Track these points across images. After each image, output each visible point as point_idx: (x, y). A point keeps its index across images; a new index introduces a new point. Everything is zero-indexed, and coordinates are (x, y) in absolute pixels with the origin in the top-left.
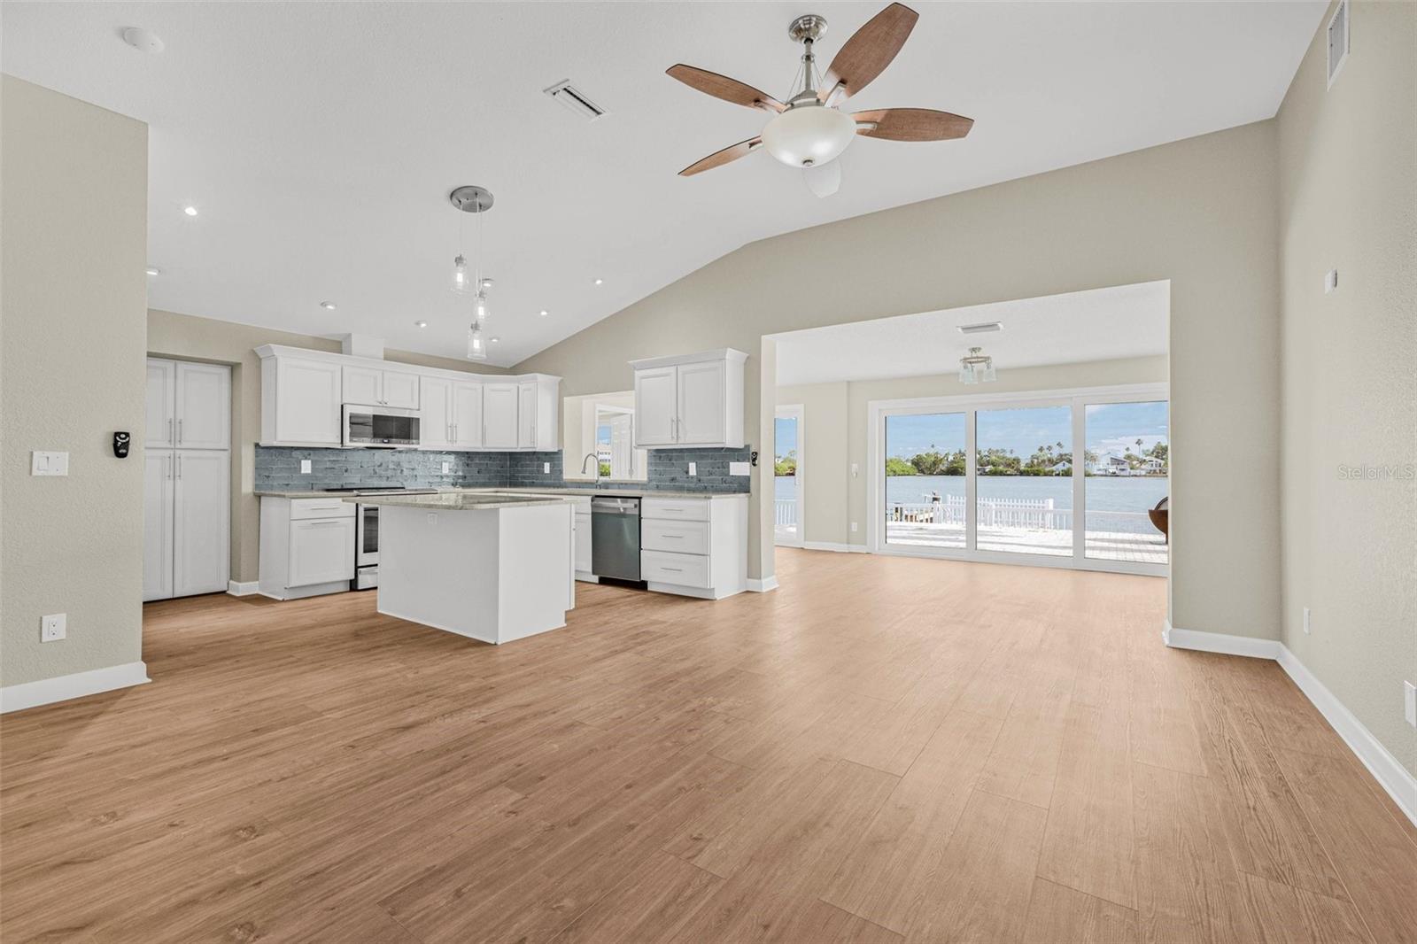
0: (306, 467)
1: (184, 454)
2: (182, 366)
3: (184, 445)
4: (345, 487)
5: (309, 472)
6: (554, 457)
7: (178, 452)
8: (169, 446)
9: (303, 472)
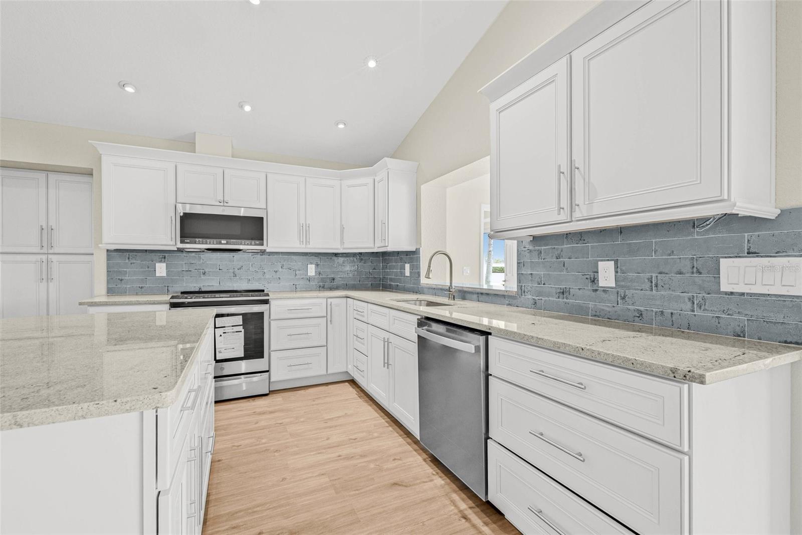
0: (161, 269)
1: (54, 258)
2: (53, 177)
3: (56, 250)
4: (203, 289)
5: (164, 274)
6: (411, 256)
7: (50, 256)
8: (42, 251)
9: (157, 275)
